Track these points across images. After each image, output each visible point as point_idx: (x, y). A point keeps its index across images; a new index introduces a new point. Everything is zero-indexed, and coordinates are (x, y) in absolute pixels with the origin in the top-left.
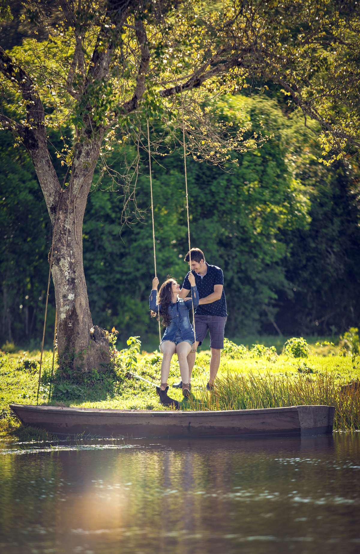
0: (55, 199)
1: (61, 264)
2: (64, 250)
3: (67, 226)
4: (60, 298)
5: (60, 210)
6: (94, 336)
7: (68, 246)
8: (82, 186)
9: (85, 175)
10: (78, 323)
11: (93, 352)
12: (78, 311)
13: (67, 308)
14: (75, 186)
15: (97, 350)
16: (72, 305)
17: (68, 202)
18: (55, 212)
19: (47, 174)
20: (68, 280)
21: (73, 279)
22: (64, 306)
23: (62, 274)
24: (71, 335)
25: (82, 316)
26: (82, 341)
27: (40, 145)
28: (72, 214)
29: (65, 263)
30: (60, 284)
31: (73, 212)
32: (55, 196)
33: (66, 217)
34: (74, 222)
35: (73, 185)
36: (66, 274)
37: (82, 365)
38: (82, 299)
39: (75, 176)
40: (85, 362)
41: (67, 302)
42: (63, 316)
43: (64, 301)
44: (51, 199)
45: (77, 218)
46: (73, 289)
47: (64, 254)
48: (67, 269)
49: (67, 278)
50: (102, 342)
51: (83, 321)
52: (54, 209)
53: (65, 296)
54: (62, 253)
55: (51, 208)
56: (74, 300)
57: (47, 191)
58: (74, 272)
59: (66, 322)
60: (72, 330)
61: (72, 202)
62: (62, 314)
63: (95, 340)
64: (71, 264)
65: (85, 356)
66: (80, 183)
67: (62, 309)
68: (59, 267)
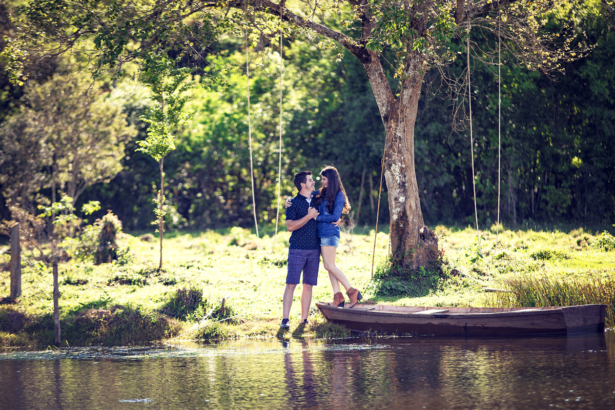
0: (387, 109)
1: (392, 169)
2: (395, 157)
3: (398, 134)
4: (393, 200)
5: (391, 119)
6: (423, 236)
7: (400, 152)
8: (411, 96)
9: (413, 86)
10: (408, 224)
11: (422, 250)
12: (408, 212)
13: (399, 209)
14: (405, 97)
15: (425, 249)
16: (402, 207)
17: (399, 111)
18: (387, 121)
19: (380, 86)
20: (399, 184)
21: (404, 183)
22: (396, 208)
23: (394, 179)
24: (403, 235)
25: (411, 218)
26: (412, 240)
27: (373, 59)
28: (402, 123)
29: (396, 168)
30: (392, 188)
31: (403, 121)
32: (387, 106)
33: (397, 126)
34: (404, 130)
35: (403, 95)
36: (397, 178)
37: (411, 263)
38: (412, 202)
39: (405, 88)
40: (414, 259)
41: (398, 204)
42: (395, 217)
43: (396, 203)
44: (384, 109)
45: (406, 126)
46: (403, 192)
47: (395, 160)
48: (398, 174)
49: (398, 182)
50: (431, 241)
51: (413, 222)
52: (386, 118)
53: (396, 199)
54: (393, 159)
55: (384, 117)
56: (405, 203)
57: (380, 101)
58: (405, 176)
59: (398, 223)
60: (403, 230)
61: (402, 111)
62: (394, 216)
63: (424, 239)
64: (402, 169)
65: (414, 255)
66: (410, 94)
67: (394, 211)
68: (391, 172)
